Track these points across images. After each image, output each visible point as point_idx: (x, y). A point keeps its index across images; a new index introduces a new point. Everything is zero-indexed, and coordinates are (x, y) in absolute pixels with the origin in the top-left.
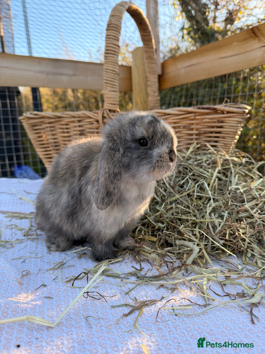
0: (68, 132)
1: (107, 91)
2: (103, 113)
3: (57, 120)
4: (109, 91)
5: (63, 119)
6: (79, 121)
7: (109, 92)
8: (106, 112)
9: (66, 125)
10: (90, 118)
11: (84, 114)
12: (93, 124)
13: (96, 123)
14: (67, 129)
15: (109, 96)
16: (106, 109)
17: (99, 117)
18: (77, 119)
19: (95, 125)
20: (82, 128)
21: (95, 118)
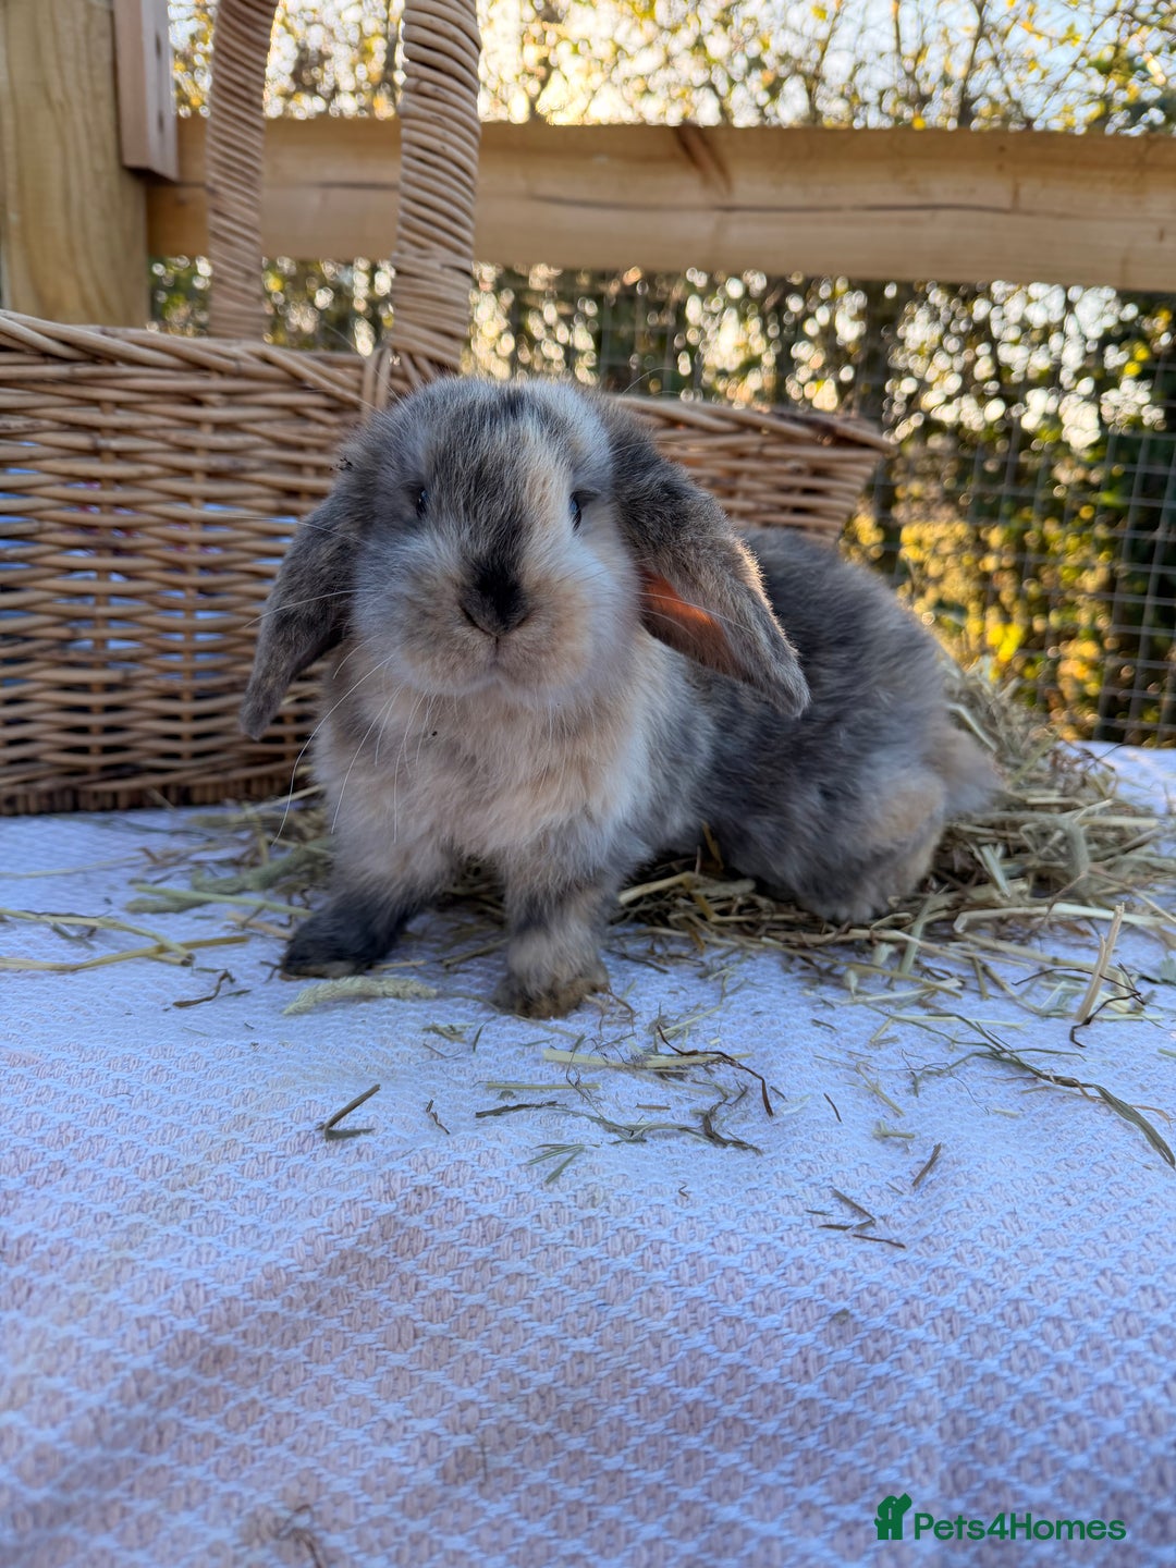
0: (120, 455)
1: (431, 263)
2: (393, 374)
4: (444, 266)
5: (121, 369)
6: (231, 397)
7: (447, 271)
8: (416, 366)
9: (119, 404)
10: (296, 382)
11: (266, 360)
12: (307, 418)
14: (119, 431)
15: (445, 292)
16: (411, 356)
17: (359, 392)
18: (217, 383)
19: (321, 429)
20: (237, 440)
21: (338, 390)
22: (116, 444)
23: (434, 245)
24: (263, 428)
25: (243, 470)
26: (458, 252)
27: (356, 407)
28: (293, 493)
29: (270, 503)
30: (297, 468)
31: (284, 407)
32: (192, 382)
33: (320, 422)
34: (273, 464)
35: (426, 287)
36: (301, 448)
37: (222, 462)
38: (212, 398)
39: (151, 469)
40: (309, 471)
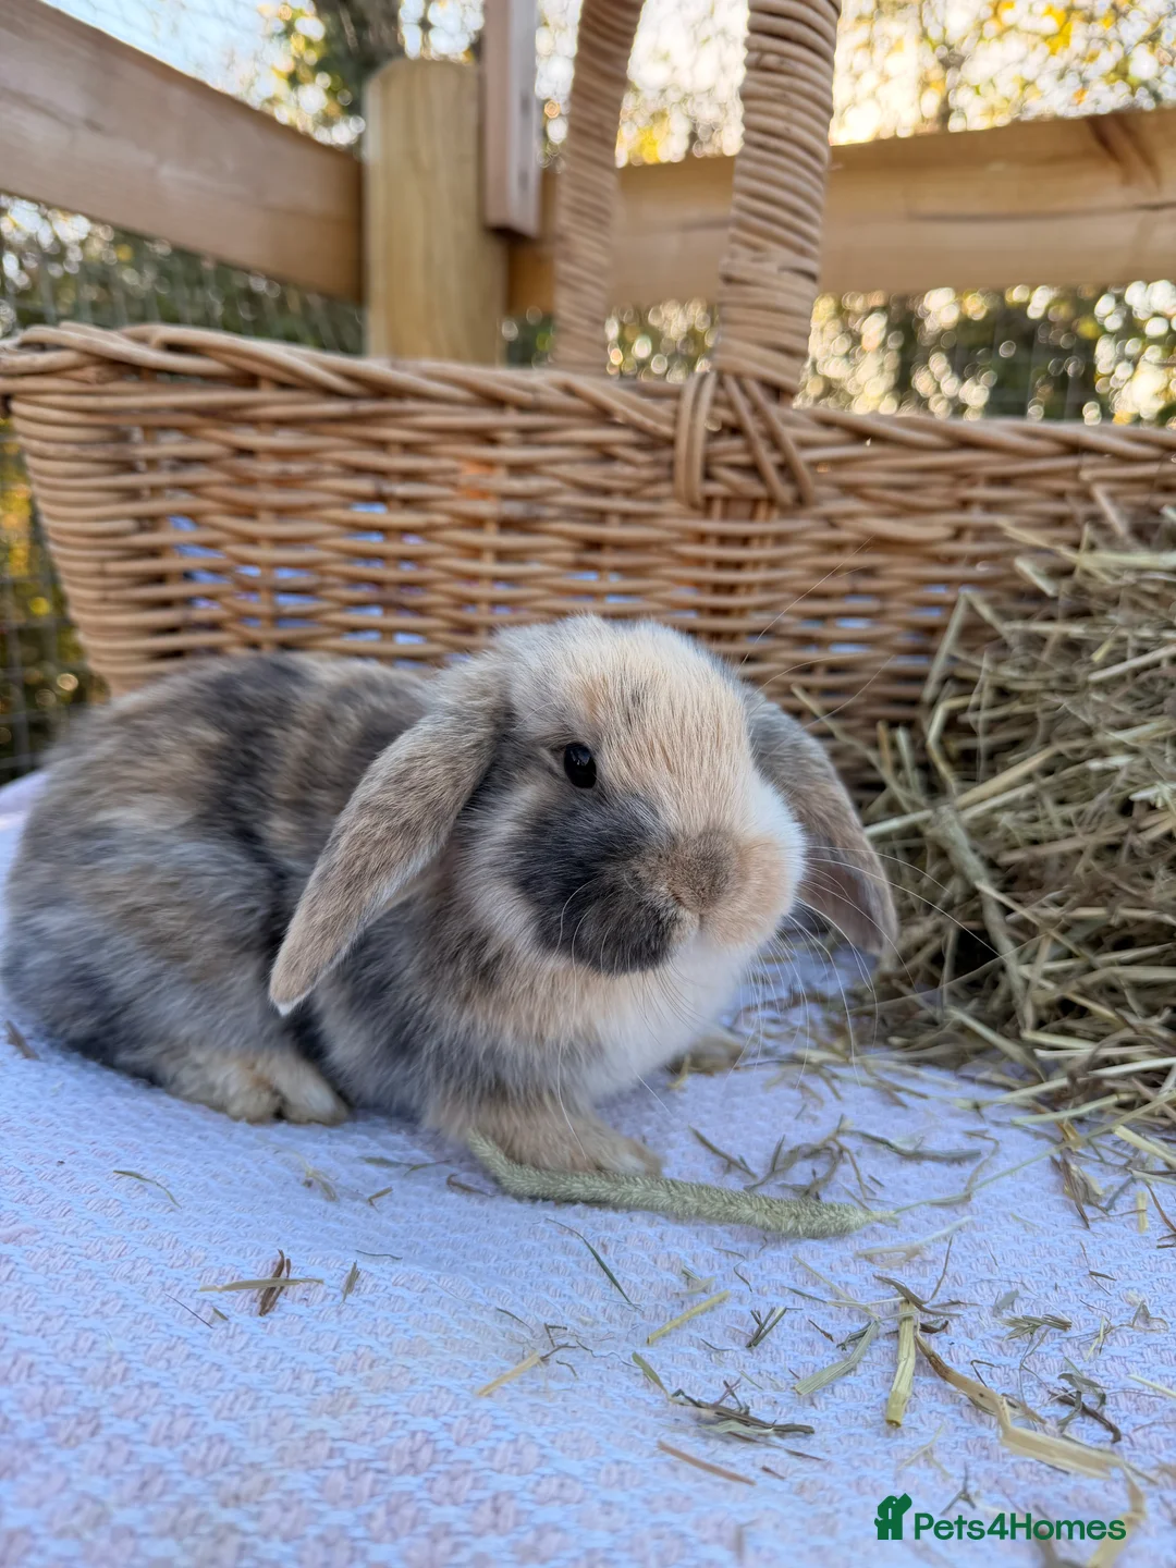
0: (407, 502)
1: (771, 267)
2: (716, 402)
3: (366, 407)
4: (782, 269)
5: (411, 405)
6: (527, 435)
7: (786, 275)
8: (744, 391)
9: (408, 447)
10: (602, 415)
11: (569, 390)
12: (613, 458)
13: (641, 457)
14: (409, 476)
15: (781, 300)
16: (738, 377)
17: (675, 423)
18: (513, 418)
19: (628, 470)
20: (532, 484)
21: (649, 423)
22: (402, 489)
23: (771, 246)
24: (564, 470)
25: (538, 519)
26: (802, 252)
27: (671, 442)
28: (595, 545)
29: (569, 557)
30: (601, 516)
31: (589, 445)
32: (485, 418)
33: (628, 462)
34: (572, 513)
35: (759, 295)
36: (606, 492)
37: (514, 509)
38: (507, 436)
39: (439, 519)
40: (614, 520)
